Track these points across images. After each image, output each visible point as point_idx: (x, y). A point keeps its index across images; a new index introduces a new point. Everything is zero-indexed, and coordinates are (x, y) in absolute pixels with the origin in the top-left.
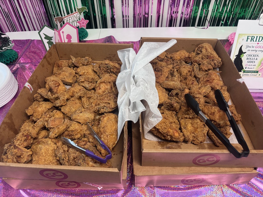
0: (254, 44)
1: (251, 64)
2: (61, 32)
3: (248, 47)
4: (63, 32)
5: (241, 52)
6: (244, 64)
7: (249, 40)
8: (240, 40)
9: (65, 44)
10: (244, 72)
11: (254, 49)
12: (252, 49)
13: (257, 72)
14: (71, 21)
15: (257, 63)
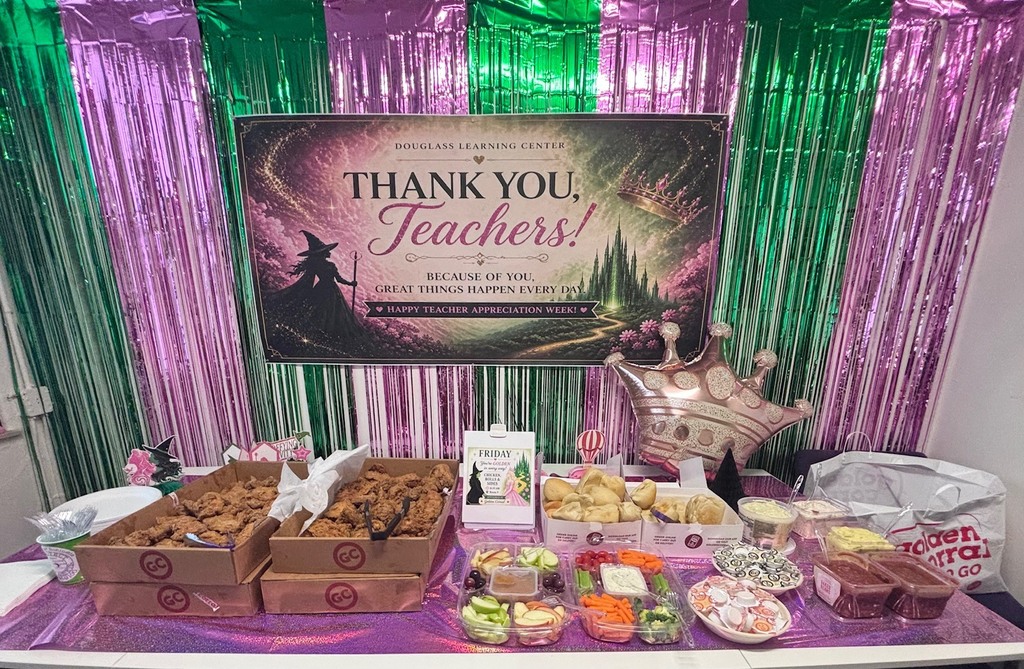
0: (490, 459)
1: (493, 486)
2: (253, 454)
3: (483, 463)
4: (256, 454)
5: (476, 471)
6: (484, 486)
7: (483, 455)
8: (472, 454)
9: (245, 463)
10: (486, 497)
11: (492, 466)
12: (488, 466)
13: (504, 498)
14: (282, 449)
15: (500, 484)
